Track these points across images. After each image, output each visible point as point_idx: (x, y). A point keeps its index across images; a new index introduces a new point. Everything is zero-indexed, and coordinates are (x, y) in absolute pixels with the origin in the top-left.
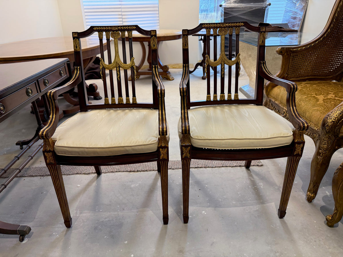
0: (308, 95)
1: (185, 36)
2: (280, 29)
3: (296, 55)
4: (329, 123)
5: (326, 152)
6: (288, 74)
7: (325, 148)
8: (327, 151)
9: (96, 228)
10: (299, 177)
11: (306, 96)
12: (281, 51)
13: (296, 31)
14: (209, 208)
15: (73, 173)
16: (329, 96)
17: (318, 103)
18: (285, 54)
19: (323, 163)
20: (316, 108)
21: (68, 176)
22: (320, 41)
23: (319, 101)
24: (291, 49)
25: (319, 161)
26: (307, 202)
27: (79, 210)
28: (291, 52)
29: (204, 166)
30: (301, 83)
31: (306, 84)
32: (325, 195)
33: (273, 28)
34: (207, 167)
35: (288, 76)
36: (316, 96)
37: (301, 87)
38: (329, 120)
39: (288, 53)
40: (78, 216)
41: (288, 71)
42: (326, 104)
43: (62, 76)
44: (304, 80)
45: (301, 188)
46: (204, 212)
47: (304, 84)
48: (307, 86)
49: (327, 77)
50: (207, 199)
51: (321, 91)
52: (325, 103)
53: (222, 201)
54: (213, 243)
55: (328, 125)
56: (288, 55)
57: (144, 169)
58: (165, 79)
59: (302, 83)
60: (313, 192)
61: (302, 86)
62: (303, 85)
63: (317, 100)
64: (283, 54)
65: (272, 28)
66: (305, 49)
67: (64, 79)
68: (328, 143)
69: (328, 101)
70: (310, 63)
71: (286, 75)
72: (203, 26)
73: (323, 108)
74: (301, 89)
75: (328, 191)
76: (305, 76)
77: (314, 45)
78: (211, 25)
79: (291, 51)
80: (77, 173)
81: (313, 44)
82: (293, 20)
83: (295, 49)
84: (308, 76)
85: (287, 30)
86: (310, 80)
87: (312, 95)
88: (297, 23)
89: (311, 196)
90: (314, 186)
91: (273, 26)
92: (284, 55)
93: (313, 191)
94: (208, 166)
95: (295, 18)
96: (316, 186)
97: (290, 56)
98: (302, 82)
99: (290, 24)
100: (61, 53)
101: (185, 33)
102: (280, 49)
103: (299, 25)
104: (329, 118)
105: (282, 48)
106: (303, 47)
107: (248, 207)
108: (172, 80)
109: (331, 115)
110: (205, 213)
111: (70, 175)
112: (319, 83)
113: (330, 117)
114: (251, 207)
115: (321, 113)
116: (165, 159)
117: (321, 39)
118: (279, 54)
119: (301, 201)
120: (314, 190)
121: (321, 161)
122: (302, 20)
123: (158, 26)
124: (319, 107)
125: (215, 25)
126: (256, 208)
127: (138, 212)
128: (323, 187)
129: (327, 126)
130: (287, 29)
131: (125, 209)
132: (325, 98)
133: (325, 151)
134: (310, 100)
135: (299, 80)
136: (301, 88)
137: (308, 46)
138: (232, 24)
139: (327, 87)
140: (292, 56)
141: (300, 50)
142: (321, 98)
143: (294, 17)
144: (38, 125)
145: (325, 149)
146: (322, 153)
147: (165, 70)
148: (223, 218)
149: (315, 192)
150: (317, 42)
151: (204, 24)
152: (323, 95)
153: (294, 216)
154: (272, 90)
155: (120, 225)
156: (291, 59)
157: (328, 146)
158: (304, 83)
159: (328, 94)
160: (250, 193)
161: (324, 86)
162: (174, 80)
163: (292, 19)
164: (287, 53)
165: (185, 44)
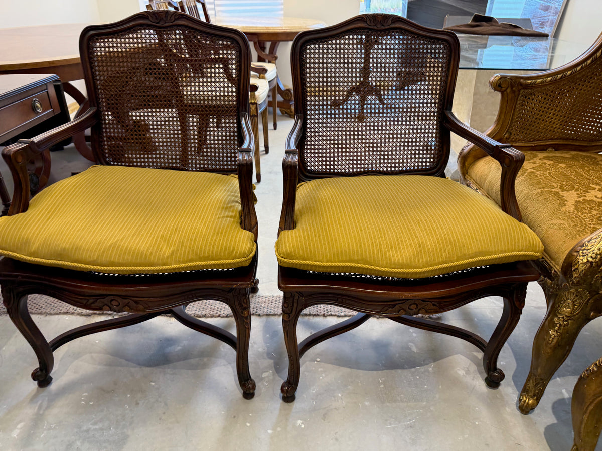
0: (543, 188)
2: (512, 30)
3: (531, 94)
4: (581, 265)
5: (568, 324)
6: (511, 134)
7: (567, 314)
8: (570, 321)
10: (510, 351)
11: (539, 191)
12: (500, 83)
13: (547, 36)
14: (314, 413)
15: (59, 311)
16: (590, 196)
17: (564, 209)
18: (509, 90)
19: (559, 346)
20: (558, 222)
21: (48, 317)
22: (586, 65)
23: (565, 206)
24: (522, 80)
25: (551, 339)
26: (518, 413)
27: (47, 399)
28: (520, 87)
29: (323, 313)
30: (535, 156)
31: (545, 158)
32: (560, 397)
33: (501, 28)
34: (327, 316)
35: (510, 138)
36: (561, 193)
37: (534, 166)
38: (581, 257)
39: (514, 89)
41: (510, 126)
42: (580, 214)
43: (38, 112)
44: (543, 149)
45: (511, 378)
46: (300, 422)
47: (540, 159)
48: (545, 164)
49: (594, 144)
50: (314, 391)
51: (573, 181)
52: (578, 211)
53: (342, 399)
55: (577, 268)
56: (514, 92)
57: (199, 313)
58: (286, 116)
59: (537, 156)
60: (534, 396)
61: (534, 163)
62: (538, 161)
63: (563, 202)
64: (503, 89)
65: (498, 28)
66: (551, 81)
67: (45, 119)
68: (575, 305)
69: (585, 209)
70: (559, 111)
71: (506, 136)
73: (572, 224)
74: (533, 172)
75: (566, 389)
76: (546, 140)
77: (571, 74)
79: (521, 84)
80: (66, 310)
81: (569, 73)
82: (543, 12)
83: (530, 81)
84: (552, 139)
85: (528, 32)
86: (557, 148)
87: (553, 190)
88: (551, 17)
89: (528, 403)
90: (535, 385)
91: (500, 23)
92: (505, 92)
93: (533, 393)
94: (329, 313)
95: (547, 8)
96: (541, 384)
97: (519, 94)
98: (538, 154)
99: (537, 20)
100: (49, 62)
102: (497, 78)
103: (552, 24)
104: (583, 253)
105: (502, 77)
106: (547, 77)
109: (587, 248)
110: (303, 426)
111: (51, 314)
112: (573, 158)
113: (585, 251)
115: (567, 234)
117: (589, 61)
118: (495, 89)
120: (535, 392)
121: (555, 340)
122: (560, 12)
123: (282, 9)
124: (564, 220)
126: (410, 420)
127: (164, 413)
128: (558, 379)
129: (574, 270)
130: (529, 30)
131: (140, 404)
132: (581, 199)
133: (566, 321)
134: (547, 200)
135: (532, 146)
136: (533, 168)
137: (560, 76)
139: (588, 171)
140: (522, 96)
141: (542, 82)
142: (571, 197)
143: (545, 6)
144: (3, 206)
145: (566, 316)
146: (558, 325)
147: (288, 98)
148: (336, 440)
149: (538, 397)
150: (579, 68)
152: (577, 190)
154: (474, 164)
156: (519, 102)
157: (574, 312)
158: (541, 155)
159: (588, 189)
160: (405, 382)
161: (582, 167)
163: (540, 10)
164: (512, 87)
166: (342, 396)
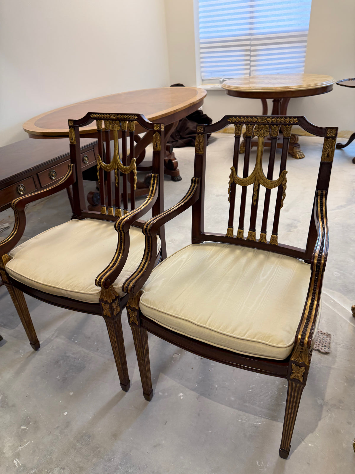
1: (200, 135)
9: (57, 362)
14: (192, 392)
40: (52, 339)
43: (86, 163)
46: (181, 394)
50: (200, 378)
53: (216, 389)
54: (159, 445)
72: (229, 121)
78: (243, 119)
101: (200, 130)
107: (247, 414)
108: (300, 158)
110: (182, 398)
114: (252, 416)
116: (108, 316)
119: (344, 444)
125: (250, 119)
126: (257, 422)
127: (108, 360)
131: (99, 350)
138: (278, 120)
148: (199, 415)
151: (231, 117)
153: (309, 464)
155: (80, 369)
160: (269, 393)
162: (303, 158)
165: (199, 148)
166: (218, 387)
